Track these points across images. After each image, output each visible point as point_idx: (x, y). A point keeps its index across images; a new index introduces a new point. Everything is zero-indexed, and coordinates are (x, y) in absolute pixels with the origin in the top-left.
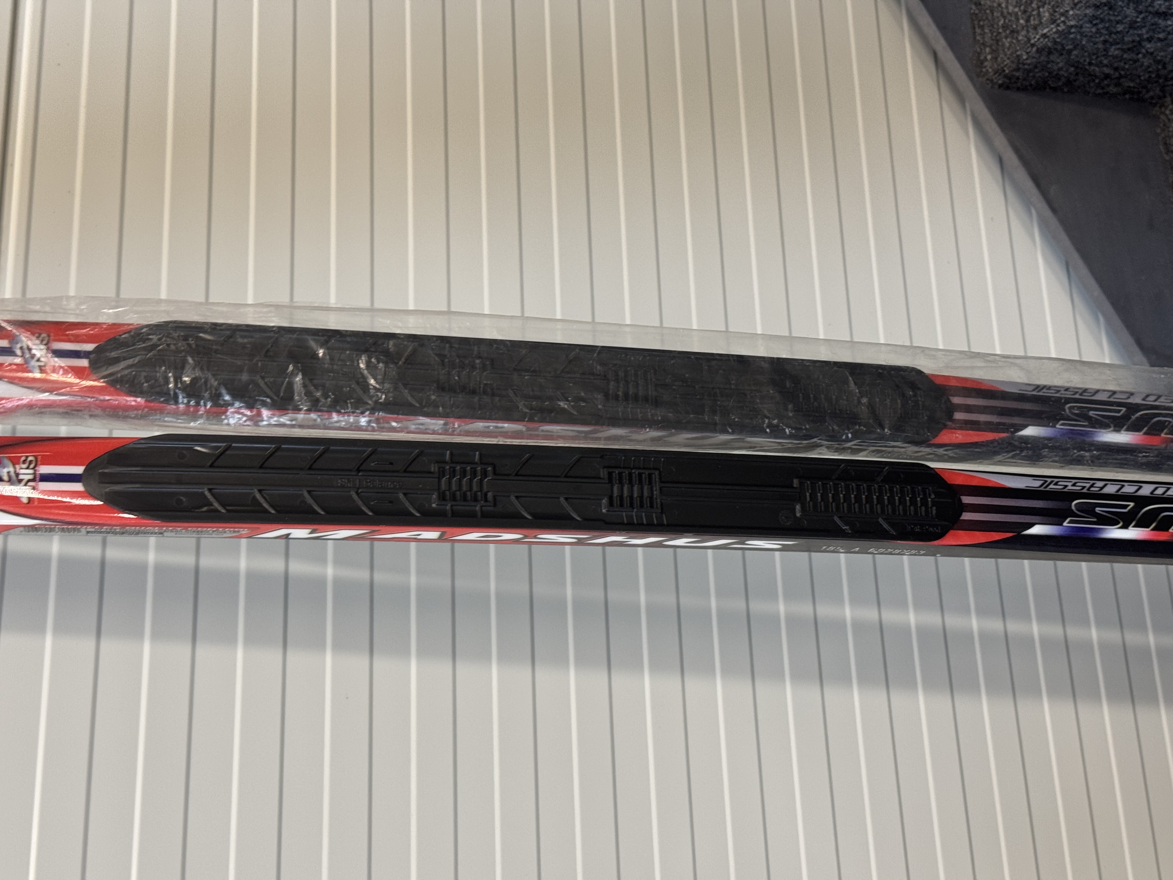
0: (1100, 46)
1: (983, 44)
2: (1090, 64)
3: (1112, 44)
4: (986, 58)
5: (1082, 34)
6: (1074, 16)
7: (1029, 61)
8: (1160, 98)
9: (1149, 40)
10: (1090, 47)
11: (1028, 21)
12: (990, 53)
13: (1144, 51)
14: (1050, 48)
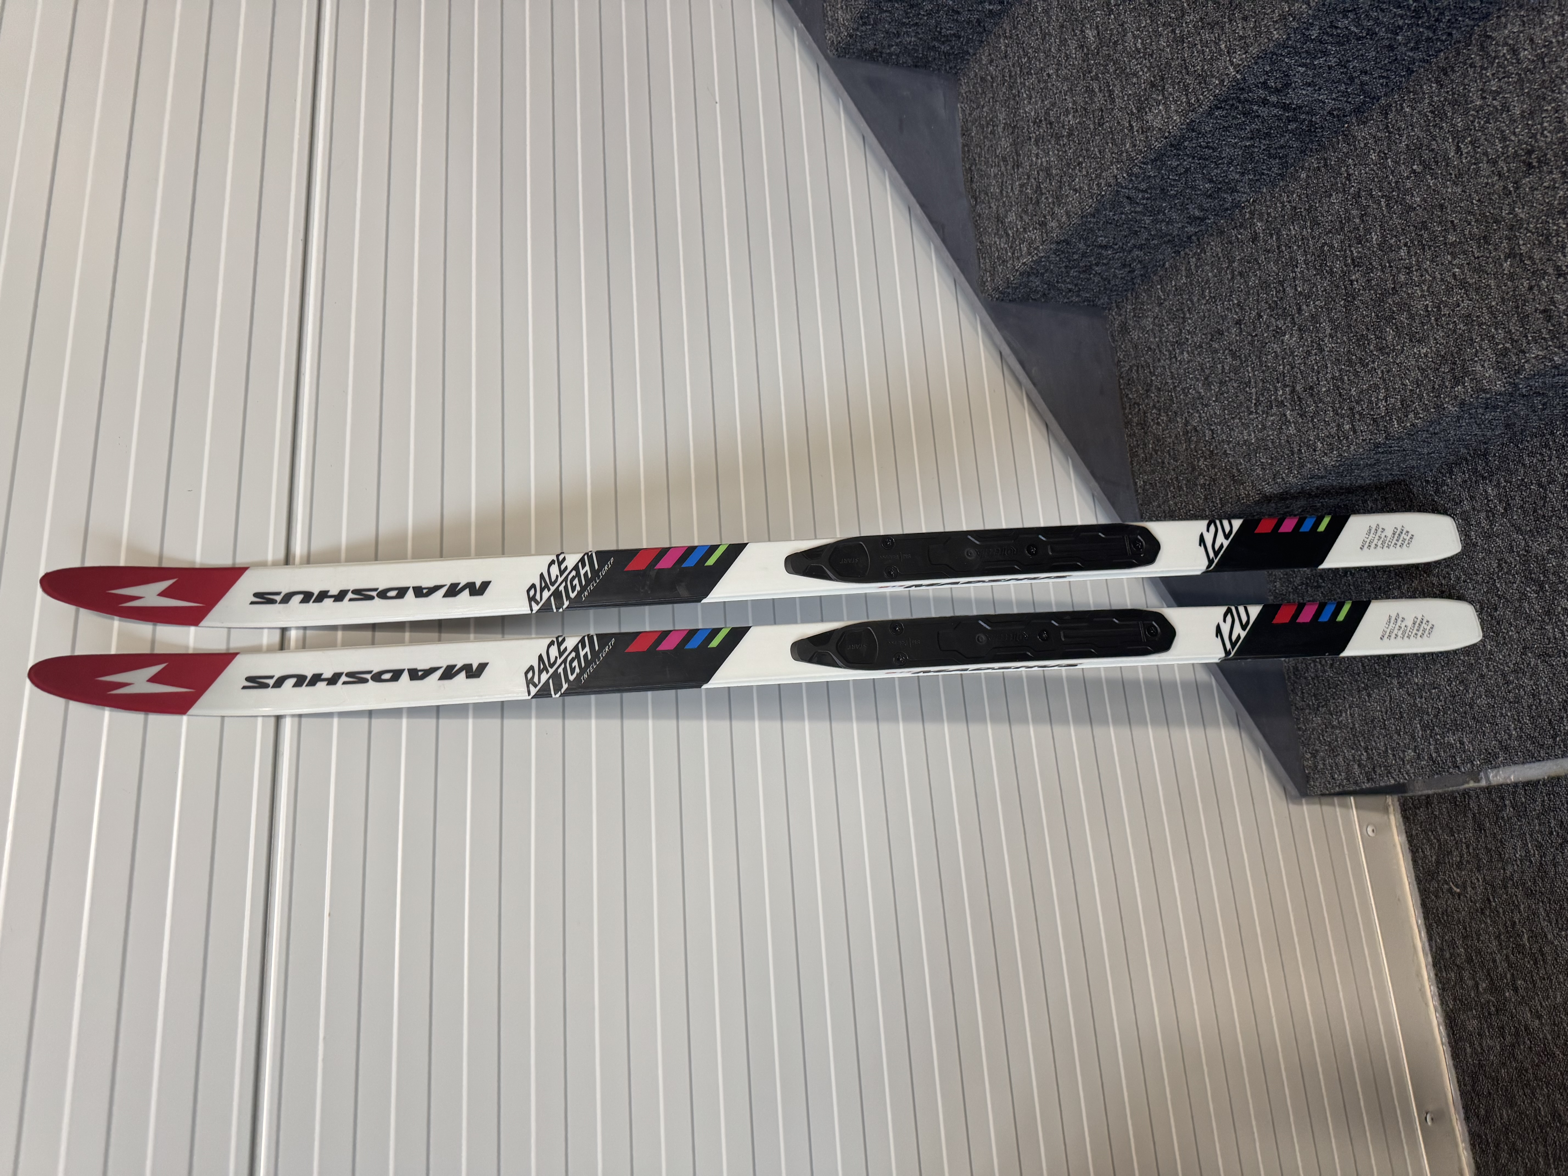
0: (1063, 270)
1: (985, 270)
2: (1058, 282)
3: (1071, 268)
4: (987, 279)
5: (1049, 263)
6: (1043, 250)
7: (1015, 282)
8: (1108, 304)
9: (1097, 265)
10: (1056, 270)
11: (1013, 253)
12: (990, 276)
13: (1094, 272)
14: (1028, 272)
